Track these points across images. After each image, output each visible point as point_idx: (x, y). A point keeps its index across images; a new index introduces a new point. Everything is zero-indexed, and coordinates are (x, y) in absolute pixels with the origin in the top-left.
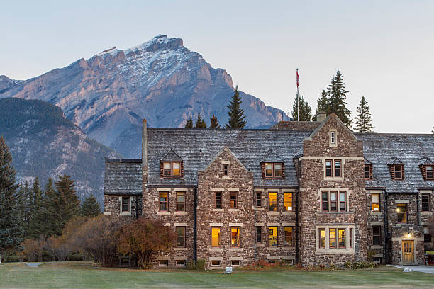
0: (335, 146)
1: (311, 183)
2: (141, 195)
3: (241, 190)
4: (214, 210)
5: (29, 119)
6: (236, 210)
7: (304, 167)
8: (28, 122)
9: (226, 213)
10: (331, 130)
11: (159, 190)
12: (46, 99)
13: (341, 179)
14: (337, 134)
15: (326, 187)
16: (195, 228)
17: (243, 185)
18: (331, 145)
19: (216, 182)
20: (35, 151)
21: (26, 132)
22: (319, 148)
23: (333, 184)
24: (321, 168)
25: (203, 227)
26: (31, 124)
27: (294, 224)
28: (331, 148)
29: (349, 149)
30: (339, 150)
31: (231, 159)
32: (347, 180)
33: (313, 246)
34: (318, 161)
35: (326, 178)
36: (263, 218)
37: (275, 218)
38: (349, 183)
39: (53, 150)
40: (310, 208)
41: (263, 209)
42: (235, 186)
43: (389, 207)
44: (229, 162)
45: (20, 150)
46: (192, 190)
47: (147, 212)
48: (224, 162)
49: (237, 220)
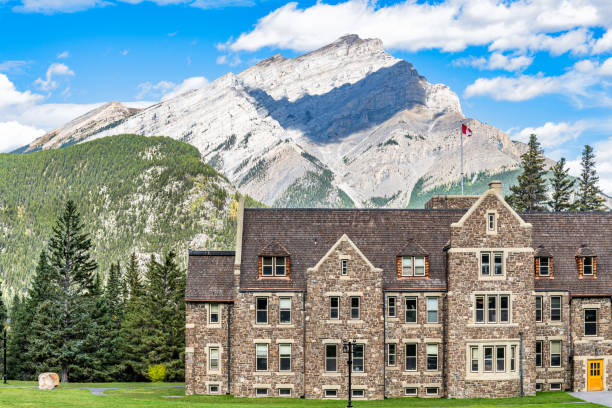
0: (493, 232)
1: (460, 285)
2: (233, 303)
3: (365, 295)
4: (328, 322)
5: (151, 165)
6: (359, 322)
7: (452, 263)
8: (149, 171)
9: (345, 326)
10: (488, 211)
11: (255, 294)
12: (176, 135)
13: (502, 278)
14: (497, 216)
15: (482, 290)
16: (304, 346)
17: (368, 288)
18: (488, 232)
19: (331, 284)
20: (161, 215)
21: (147, 185)
22: (472, 236)
23: (490, 285)
24: (474, 265)
25: (313, 344)
26: (154, 174)
27: (440, 340)
28: (489, 236)
29: (513, 236)
30: (499, 239)
31: (352, 253)
32: (511, 279)
33: (462, 370)
34: (470, 254)
35: (481, 278)
36: (398, 331)
37: (414, 332)
38: (513, 283)
39: (188, 213)
40: (459, 318)
41: (397, 319)
42: (357, 290)
43: (573, 315)
44: (349, 257)
45: (138, 213)
46: (300, 295)
47: (239, 325)
48: (342, 257)
49: (359, 335)
